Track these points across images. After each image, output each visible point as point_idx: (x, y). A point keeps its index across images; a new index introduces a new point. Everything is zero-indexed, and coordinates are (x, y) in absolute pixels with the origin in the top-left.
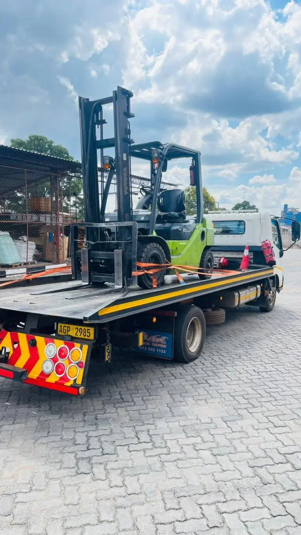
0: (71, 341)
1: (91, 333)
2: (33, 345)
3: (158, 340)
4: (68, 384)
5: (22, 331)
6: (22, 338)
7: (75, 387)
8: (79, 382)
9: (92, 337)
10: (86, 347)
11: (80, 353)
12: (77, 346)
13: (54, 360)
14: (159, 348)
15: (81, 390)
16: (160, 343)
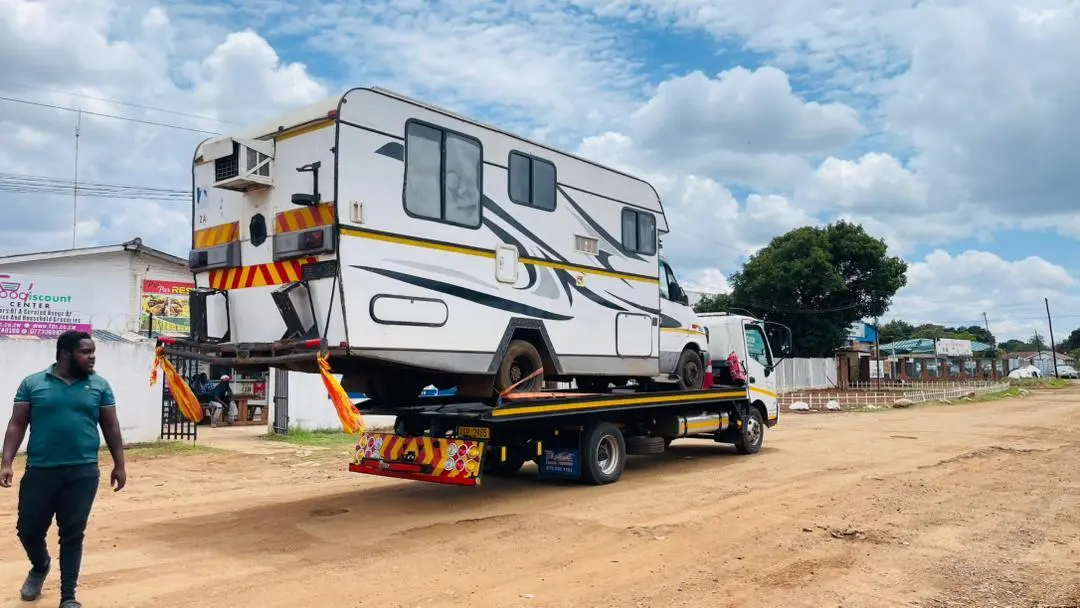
0: (468, 440)
1: (486, 433)
2: (436, 445)
3: (564, 458)
4: (467, 476)
5: (427, 435)
6: (427, 442)
7: (473, 477)
8: (476, 474)
9: (488, 436)
10: (482, 444)
11: (476, 451)
12: (475, 443)
13: (455, 457)
14: (566, 466)
15: (478, 481)
16: (566, 461)
